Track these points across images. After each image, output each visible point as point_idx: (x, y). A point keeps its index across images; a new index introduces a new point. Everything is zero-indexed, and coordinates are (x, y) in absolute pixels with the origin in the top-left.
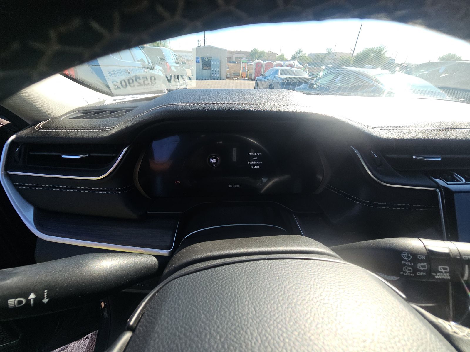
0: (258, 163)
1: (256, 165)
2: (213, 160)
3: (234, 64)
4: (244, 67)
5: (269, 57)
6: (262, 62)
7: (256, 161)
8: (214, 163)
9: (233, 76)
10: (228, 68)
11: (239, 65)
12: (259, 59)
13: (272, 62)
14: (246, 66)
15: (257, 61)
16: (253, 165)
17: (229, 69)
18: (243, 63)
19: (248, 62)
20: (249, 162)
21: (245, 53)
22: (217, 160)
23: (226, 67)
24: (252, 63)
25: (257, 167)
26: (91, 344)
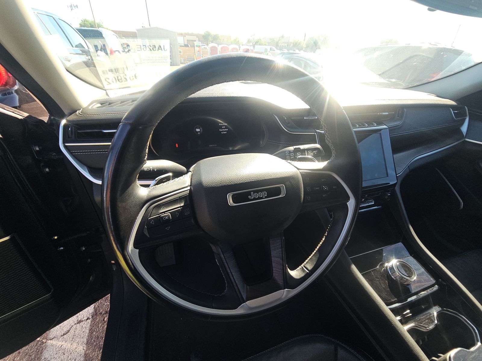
0: (226, 130)
1: (225, 131)
2: (198, 130)
3: (187, 48)
4: (198, 51)
5: (224, 40)
6: (216, 45)
7: (224, 129)
8: (199, 132)
9: (187, 61)
10: (180, 52)
11: (193, 49)
12: (213, 43)
13: (228, 46)
14: (200, 50)
15: (211, 45)
16: (223, 131)
17: (182, 54)
18: (196, 46)
19: (202, 45)
20: (220, 130)
21: (197, 36)
22: (200, 129)
23: (179, 52)
24: (206, 47)
25: (225, 133)
26: (93, 322)
